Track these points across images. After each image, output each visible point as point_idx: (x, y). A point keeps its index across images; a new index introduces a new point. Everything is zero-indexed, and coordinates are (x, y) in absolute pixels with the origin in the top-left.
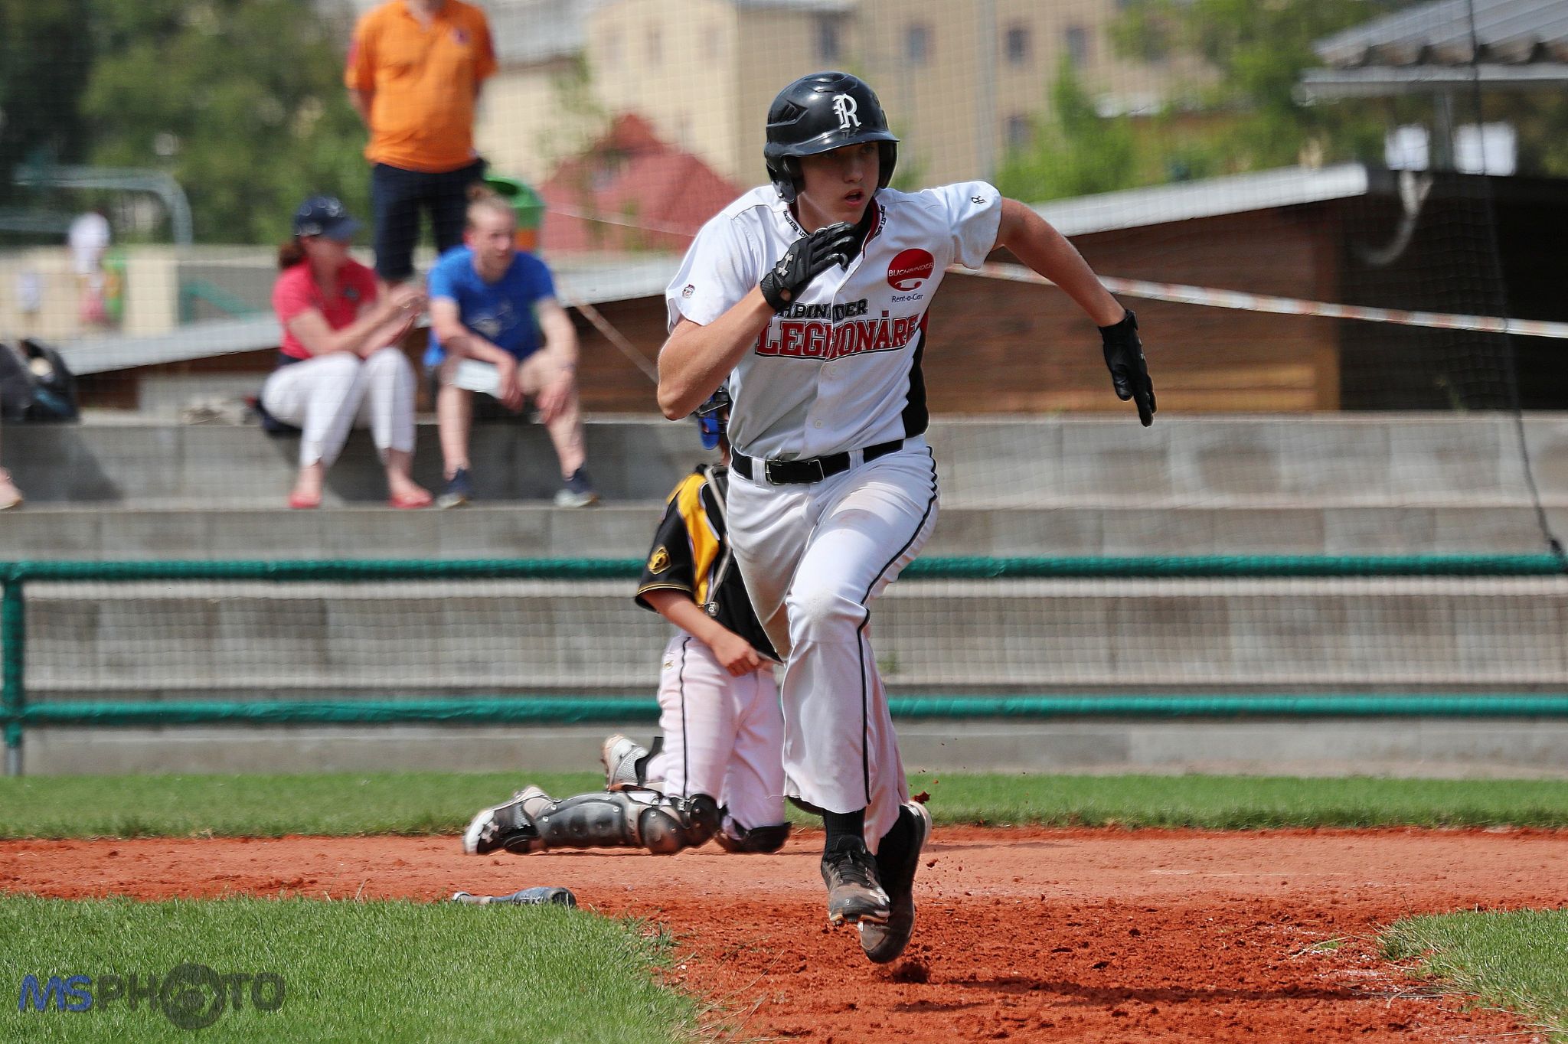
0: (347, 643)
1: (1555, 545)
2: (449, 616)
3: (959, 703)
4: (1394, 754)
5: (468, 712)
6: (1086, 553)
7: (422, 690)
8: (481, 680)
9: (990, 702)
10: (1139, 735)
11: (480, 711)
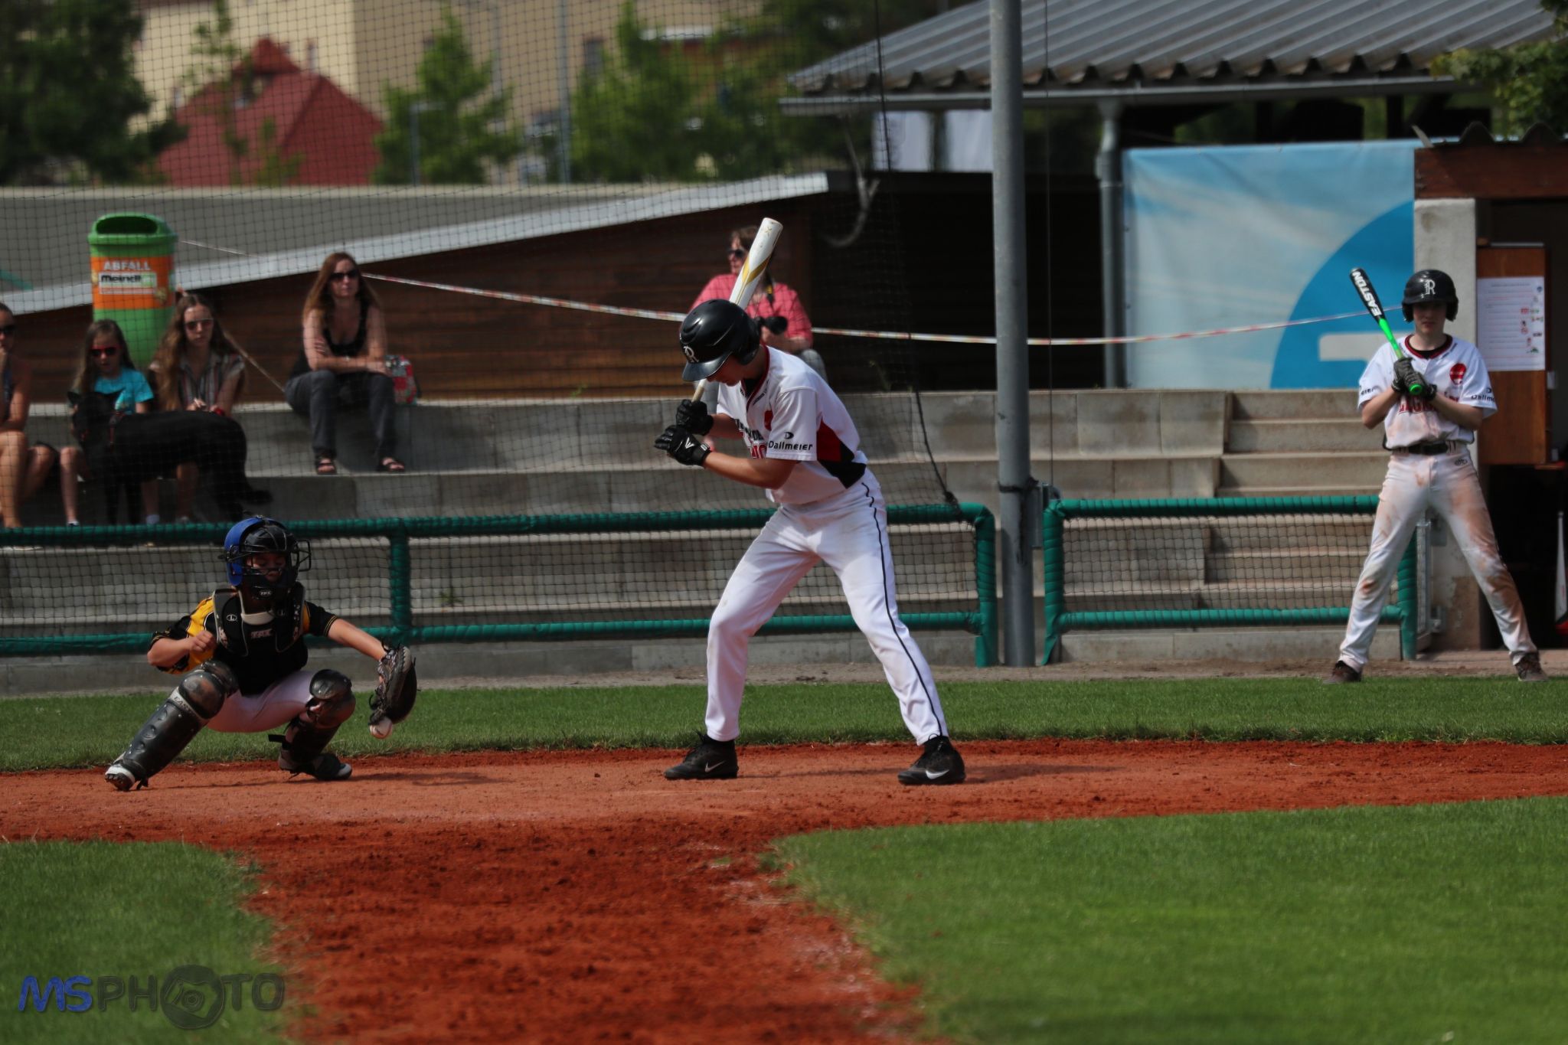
0: (25, 590)
1: (949, 497)
2: (106, 569)
3: (502, 627)
4: (831, 659)
5: (121, 642)
6: (598, 510)
7: (85, 625)
8: (132, 618)
9: (526, 626)
10: (640, 650)
11: (131, 642)
